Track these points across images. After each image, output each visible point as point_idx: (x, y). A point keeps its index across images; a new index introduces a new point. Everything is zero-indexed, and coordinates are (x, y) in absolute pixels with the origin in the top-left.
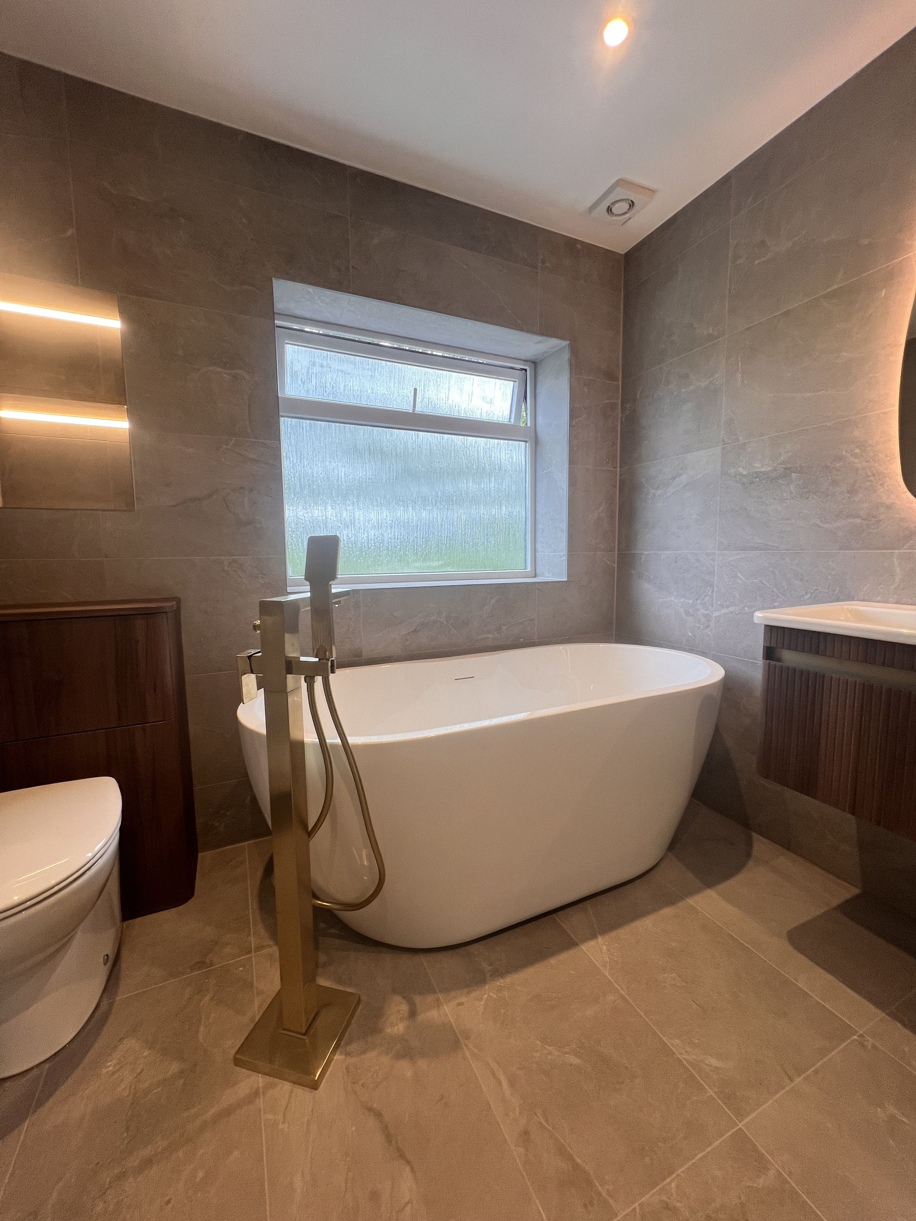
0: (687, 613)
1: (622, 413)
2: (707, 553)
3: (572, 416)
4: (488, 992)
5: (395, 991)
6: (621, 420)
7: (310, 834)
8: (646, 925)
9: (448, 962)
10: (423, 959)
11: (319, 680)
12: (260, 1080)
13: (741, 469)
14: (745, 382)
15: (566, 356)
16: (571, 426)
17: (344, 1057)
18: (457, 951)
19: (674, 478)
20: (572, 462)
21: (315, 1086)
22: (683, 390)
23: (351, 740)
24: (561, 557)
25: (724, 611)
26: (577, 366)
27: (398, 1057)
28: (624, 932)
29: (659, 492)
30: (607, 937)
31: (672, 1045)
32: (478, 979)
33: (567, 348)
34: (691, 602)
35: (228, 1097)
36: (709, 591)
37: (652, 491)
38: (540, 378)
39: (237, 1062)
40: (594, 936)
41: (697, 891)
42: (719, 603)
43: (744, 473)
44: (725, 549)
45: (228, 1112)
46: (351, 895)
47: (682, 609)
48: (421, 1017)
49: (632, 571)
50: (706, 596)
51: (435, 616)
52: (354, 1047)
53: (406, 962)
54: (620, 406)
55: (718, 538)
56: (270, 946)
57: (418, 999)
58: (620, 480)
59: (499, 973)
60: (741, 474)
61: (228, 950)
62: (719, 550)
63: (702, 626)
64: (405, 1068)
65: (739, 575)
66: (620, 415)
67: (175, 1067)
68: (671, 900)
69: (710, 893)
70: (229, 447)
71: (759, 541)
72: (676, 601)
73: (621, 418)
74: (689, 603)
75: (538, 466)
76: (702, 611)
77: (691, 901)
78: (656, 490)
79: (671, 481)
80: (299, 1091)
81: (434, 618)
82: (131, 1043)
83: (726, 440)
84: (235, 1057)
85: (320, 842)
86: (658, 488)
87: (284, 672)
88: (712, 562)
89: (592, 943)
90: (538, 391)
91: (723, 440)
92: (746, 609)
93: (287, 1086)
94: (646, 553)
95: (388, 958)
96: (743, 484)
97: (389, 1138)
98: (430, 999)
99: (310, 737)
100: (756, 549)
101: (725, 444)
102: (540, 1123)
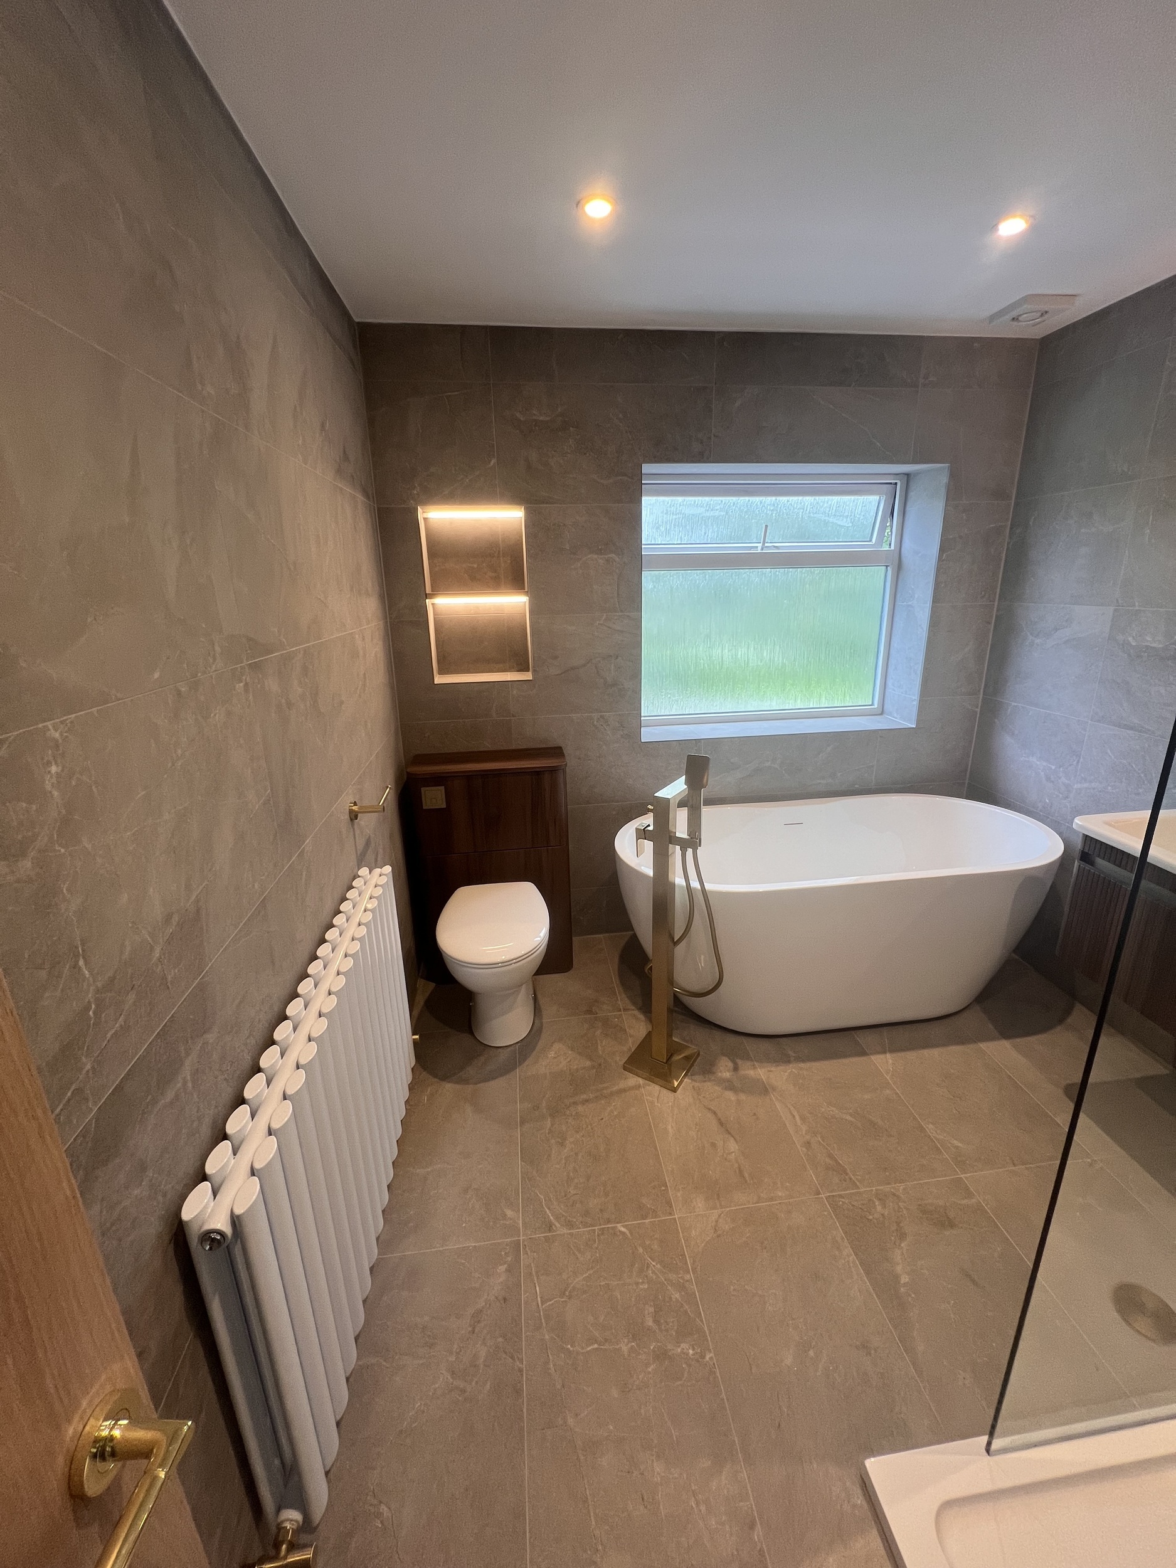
0: (1048, 779)
1: (1010, 538)
2: (1079, 720)
3: (942, 550)
4: (792, 1069)
5: (723, 1054)
6: (1008, 544)
7: (676, 943)
8: (934, 1054)
9: (765, 1045)
10: (744, 1039)
11: (690, 851)
12: (641, 1081)
13: (1130, 639)
14: (1153, 541)
15: (944, 479)
16: (940, 559)
17: (690, 1081)
18: (770, 1040)
19: (1056, 630)
20: (936, 600)
21: (674, 1090)
22: (1083, 530)
23: (708, 886)
24: (913, 701)
25: (1086, 785)
26: (956, 491)
27: (726, 1089)
28: (912, 1055)
29: (1038, 641)
30: (894, 1055)
31: (927, 1127)
32: (786, 1060)
33: (947, 470)
34: (1053, 767)
35: (622, 1084)
36: (1074, 761)
37: (1031, 637)
38: (912, 494)
39: (625, 1069)
40: (884, 1052)
41: (992, 1039)
42: (1083, 775)
43: (1134, 644)
44: (1099, 721)
45: (624, 1091)
46: (696, 987)
47: (1043, 773)
48: (742, 1072)
49: (996, 720)
50: (1070, 765)
51: (770, 763)
52: (696, 1077)
53: (732, 1039)
54: (1008, 530)
55: (1093, 707)
56: (633, 1010)
57: (739, 1062)
58: (996, 615)
59: (800, 1059)
60: (1129, 644)
61: (605, 1007)
62: (1091, 720)
63: (1061, 795)
64: (730, 1095)
65: (1109, 751)
66: (1007, 540)
67: (588, 1063)
68: (962, 1041)
69: (1006, 1044)
70: (601, 622)
71: (1136, 721)
72: (1038, 763)
73: (1008, 543)
74: (1051, 769)
75: (898, 595)
76: (1064, 779)
77: (983, 1045)
78: (1035, 637)
79: (1053, 632)
80: (665, 1091)
81: (768, 764)
82: (557, 1046)
83: (1120, 601)
84: (624, 1066)
85: (680, 950)
86: (1037, 636)
87: (667, 843)
88: (1082, 731)
89: (882, 1056)
90: (908, 508)
91: (1117, 600)
92: (1110, 788)
93: (657, 1088)
94: (1013, 704)
95: (717, 1034)
96: (1129, 655)
97: (721, 1124)
98: (749, 1063)
99: (679, 881)
100: (1131, 728)
101: (1119, 606)
102: (819, 1141)
